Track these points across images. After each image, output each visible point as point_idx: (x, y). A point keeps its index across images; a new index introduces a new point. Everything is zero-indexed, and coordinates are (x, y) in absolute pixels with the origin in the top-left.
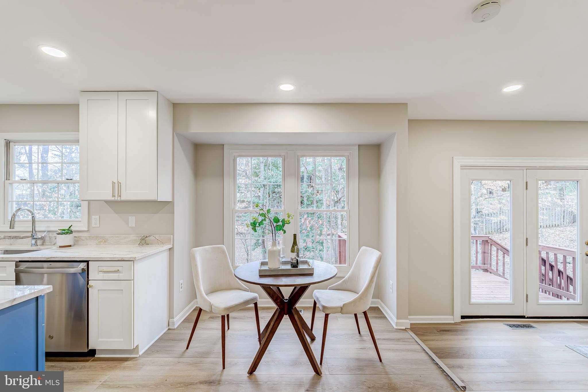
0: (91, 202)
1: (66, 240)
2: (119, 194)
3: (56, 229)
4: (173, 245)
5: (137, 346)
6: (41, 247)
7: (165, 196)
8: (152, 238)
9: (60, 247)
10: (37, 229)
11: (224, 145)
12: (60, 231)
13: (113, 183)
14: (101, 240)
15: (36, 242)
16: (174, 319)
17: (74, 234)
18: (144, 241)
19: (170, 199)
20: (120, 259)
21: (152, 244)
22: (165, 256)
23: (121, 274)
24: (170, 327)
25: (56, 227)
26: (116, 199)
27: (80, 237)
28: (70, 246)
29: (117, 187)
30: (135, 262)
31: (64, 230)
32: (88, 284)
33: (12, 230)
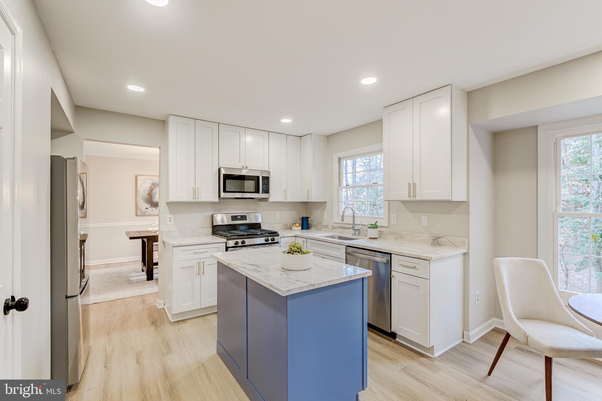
0: (391, 202)
1: (373, 233)
2: (414, 194)
3: (367, 224)
4: (468, 250)
5: (433, 347)
6: (359, 237)
7: (459, 196)
8: (444, 239)
9: (370, 238)
10: (356, 223)
11: (537, 126)
12: (369, 226)
13: (410, 184)
14: (398, 236)
15: (355, 232)
16: (470, 333)
17: (379, 229)
18: (436, 241)
19: (464, 199)
20: (417, 257)
21: (444, 245)
22: (459, 260)
23: (417, 271)
24: (465, 340)
25: (367, 222)
26: (412, 199)
27: (383, 231)
28: (376, 238)
29: (412, 188)
30: (430, 262)
31: (372, 225)
32: (391, 274)
33: (342, 222)
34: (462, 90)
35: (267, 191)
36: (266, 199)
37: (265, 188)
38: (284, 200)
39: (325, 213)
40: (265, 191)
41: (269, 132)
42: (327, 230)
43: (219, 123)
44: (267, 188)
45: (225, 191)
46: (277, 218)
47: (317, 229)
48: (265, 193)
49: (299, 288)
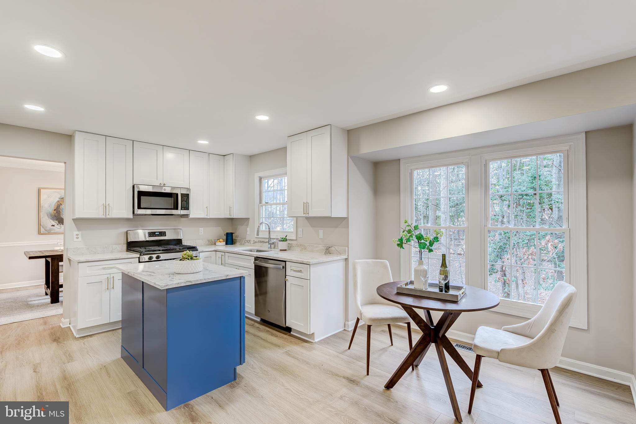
0: (298, 218)
1: (283, 245)
2: (308, 211)
3: (279, 237)
4: (348, 256)
5: (313, 334)
6: (273, 249)
7: (339, 212)
8: (333, 249)
9: (281, 250)
10: (271, 237)
11: (399, 160)
12: (280, 239)
13: (304, 203)
14: (302, 248)
15: (271, 246)
16: (349, 323)
17: (288, 242)
18: (328, 251)
19: (345, 216)
20: (301, 262)
21: (333, 254)
22: (342, 264)
23: (302, 274)
24: (346, 329)
26: (306, 215)
27: (292, 244)
28: (286, 250)
29: (306, 206)
30: (311, 265)
31: (282, 238)
32: (286, 278)
33: (258, 237)
34: (343, 129)
35: (187, 208)
36: (186, 216)
37: (185, 205)
38: (206, 217)
39: (248, 229)
40: (185, 207)
41: (190, 150)
42: (249, 244)
43: (133, 141)
44: (186, 205)
45: (139, 207)
46: (200, 234)
47: (241, 244)
48: (184, 210)
49: (177, 283)
